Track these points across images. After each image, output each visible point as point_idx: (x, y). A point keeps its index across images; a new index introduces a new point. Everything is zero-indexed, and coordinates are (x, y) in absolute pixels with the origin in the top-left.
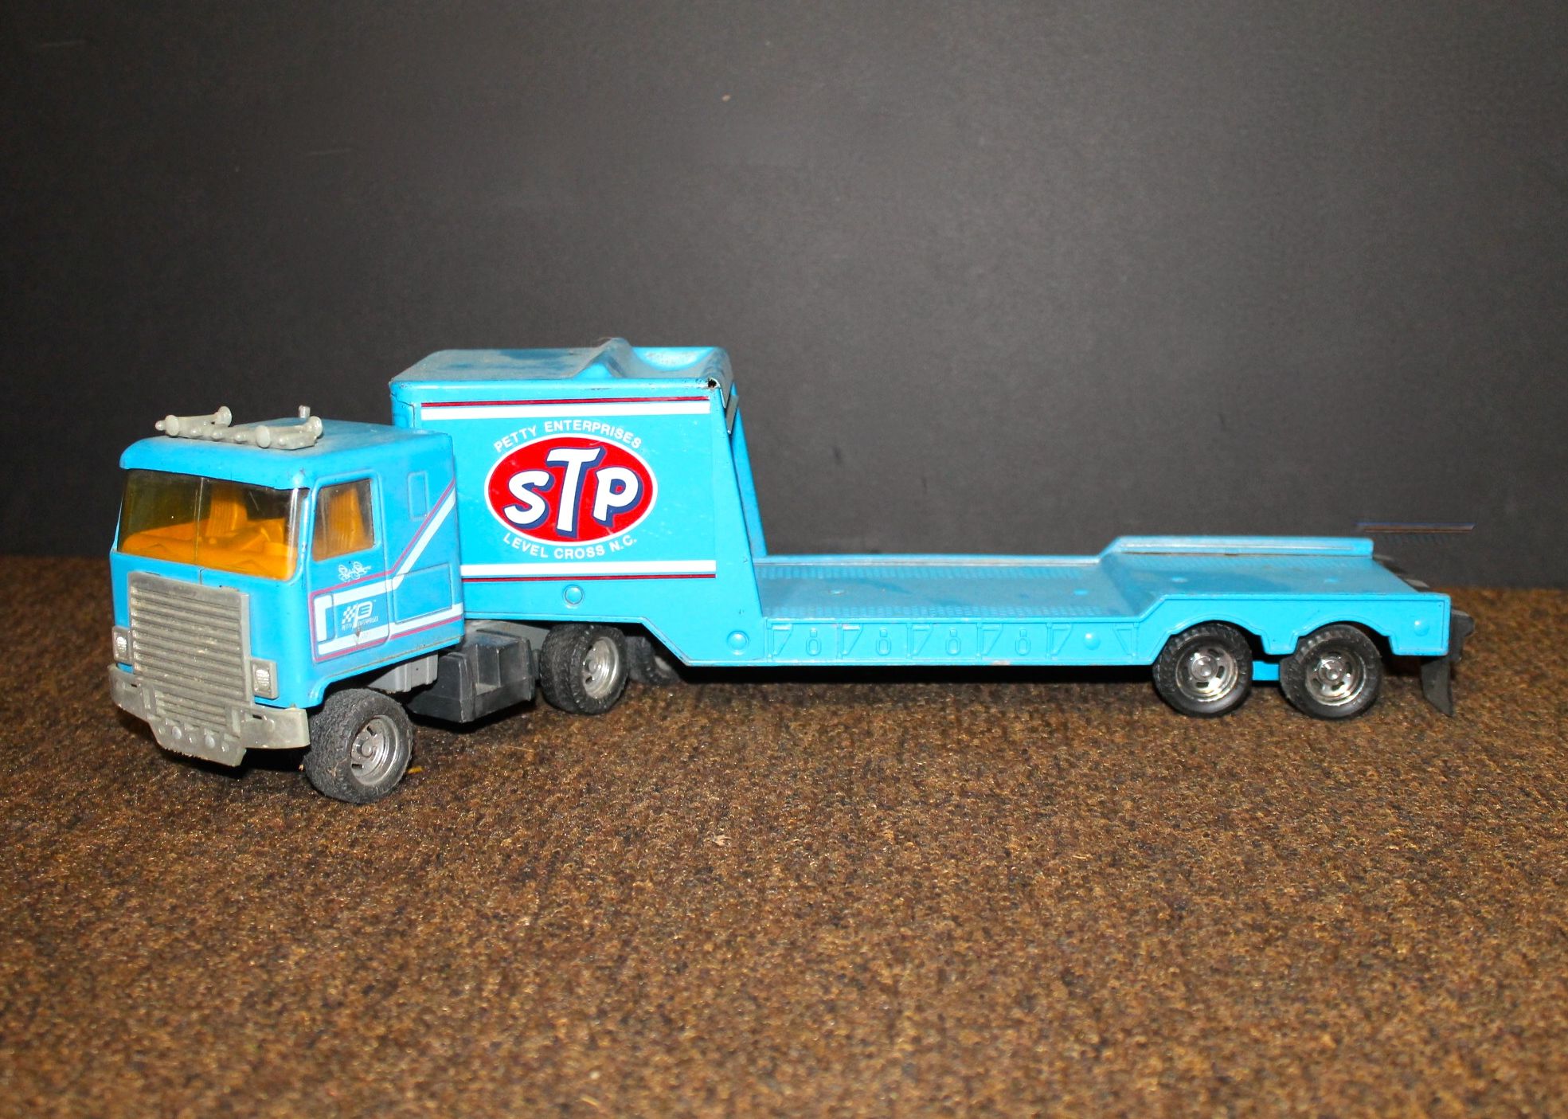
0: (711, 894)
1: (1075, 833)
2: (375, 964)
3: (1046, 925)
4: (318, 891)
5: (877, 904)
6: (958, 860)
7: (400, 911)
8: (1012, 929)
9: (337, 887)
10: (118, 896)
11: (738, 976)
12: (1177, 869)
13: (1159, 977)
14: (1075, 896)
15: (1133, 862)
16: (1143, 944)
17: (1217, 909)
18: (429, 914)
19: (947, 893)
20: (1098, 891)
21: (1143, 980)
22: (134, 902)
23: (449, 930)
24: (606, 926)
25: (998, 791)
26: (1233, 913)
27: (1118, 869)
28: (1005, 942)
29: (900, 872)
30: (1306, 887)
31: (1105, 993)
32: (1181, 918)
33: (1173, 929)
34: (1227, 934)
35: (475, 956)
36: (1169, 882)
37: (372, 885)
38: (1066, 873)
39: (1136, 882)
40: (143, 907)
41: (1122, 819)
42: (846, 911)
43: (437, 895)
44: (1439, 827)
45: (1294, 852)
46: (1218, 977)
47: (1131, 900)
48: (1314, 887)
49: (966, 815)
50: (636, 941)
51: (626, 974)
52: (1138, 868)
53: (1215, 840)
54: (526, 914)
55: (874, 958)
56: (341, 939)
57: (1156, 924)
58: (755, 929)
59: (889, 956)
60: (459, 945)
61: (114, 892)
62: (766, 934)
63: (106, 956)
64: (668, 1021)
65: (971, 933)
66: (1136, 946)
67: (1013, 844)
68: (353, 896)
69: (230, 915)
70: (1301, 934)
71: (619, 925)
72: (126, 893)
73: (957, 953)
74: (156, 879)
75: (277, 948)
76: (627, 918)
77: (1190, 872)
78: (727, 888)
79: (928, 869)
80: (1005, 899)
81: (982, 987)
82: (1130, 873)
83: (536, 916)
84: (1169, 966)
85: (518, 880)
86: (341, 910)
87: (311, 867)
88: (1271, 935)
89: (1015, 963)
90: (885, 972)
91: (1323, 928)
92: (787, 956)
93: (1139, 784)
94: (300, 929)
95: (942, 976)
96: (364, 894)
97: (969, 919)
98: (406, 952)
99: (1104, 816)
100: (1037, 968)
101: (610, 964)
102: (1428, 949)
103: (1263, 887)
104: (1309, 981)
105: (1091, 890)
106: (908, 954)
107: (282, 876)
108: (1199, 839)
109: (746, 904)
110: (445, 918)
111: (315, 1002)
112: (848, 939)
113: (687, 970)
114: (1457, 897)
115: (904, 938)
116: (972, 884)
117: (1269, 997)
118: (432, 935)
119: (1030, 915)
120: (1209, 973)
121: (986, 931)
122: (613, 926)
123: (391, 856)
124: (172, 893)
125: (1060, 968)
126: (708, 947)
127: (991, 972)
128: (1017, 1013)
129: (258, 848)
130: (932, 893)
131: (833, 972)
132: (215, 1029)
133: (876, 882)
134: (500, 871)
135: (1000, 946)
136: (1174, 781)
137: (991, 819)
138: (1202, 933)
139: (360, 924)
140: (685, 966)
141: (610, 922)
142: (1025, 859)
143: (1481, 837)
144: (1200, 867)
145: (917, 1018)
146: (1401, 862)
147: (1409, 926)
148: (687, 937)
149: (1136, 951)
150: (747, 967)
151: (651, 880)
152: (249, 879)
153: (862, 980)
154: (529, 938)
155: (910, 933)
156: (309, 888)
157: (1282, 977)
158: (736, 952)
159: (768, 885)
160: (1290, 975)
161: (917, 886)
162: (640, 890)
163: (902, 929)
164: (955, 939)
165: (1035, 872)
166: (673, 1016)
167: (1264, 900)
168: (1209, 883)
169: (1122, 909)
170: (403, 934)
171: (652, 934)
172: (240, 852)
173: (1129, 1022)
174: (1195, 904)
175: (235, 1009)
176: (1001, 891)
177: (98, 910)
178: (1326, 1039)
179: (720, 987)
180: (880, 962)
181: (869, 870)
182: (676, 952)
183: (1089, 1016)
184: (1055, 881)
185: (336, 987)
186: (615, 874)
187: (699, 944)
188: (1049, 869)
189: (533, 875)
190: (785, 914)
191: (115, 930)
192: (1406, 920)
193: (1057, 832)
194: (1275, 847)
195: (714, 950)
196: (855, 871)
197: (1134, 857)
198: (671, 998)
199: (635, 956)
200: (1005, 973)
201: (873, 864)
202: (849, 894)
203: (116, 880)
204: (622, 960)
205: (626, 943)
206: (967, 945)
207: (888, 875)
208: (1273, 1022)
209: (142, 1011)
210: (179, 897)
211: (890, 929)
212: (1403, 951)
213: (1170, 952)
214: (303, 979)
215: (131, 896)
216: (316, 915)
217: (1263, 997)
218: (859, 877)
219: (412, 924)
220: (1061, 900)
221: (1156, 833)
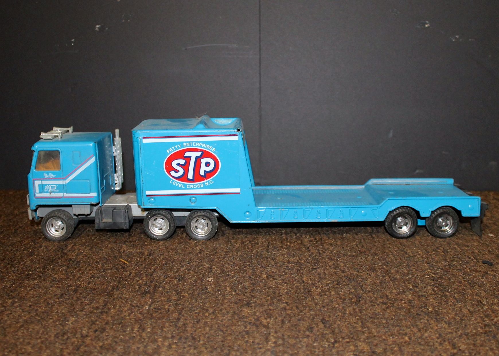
0: (207, 297)
1: (325, 274)
2: (98, 323)
3: (316, 304)
4: (78, 299)
5: (261, 299)
6: (287, 284)
7: (105, 305)
8: (305, 306)
9: (84, 298)
10: (11, 303)
11: (217, 324)
12: (358, 285)
13: (353, 320)
14: (325, 295)
15: (344, 283)
16: (348, 310)
17: (371, 298)
18: (115, 306)
19: (284, 295)
20: (333, 293)
21: (348, 321)
22: (17, 304)
23: (122, 311)
24: (173, 308)
25: (300, 261)
26: (376, 299)
27: (339, 286)
28: (303, 310)
29: (269, 288)
30: (400, 290)
31: (336, 326)
32: (360, 301)
33: (357, 304)
34: (375, 306)
35: (130, 319)
36: (355, 289)
37: (95, 297)
38: (322, 287)
39: (345, 290)
40: (20, 306)
41: (340, 269)
42: (251, 302)
43: (117, 299)
44: (442, 269)
45: (396, 279)
46: (372, 320)
47: (344, 295)
48: (402, 290)
49: (290, 269)
50: (183, 313)
51: (180, 324)
52: (345, 285)
53: (370, 275)
54: (147, 305)
55: (261, 317)
56: (86, 314)
57: (352, 303)
58: (222, 308)
59: (266, 316)
60: (125, 316)
61: (10, 301)
62: (225, 310)
63: (9, 322)
64: (194, 339)
65: (292, 307)
66: (345, 310)
67: (305, 278)
68: (90, 300)
69: (49, 308)
70: (398, 305)
71: (177, 308)
72: (14, 301)
73: (288, 314)
74: (24, 297)
75: (65, 318)
76: (180, 305)
77: (362, 286)
78: (213, 295)
79: (278, 287)
80: (303, 296)
81: (296, 325)
82: (343, 287)
83: (150, 306)
84: (356, 317)
85: (144, 294)
86: (86, 305)
87: (75, 291)
88: (389, 305)
89: (306, 317)
90: (265, 321)
91: (405, 303)
92: (233, 317)
93: (345, 258)
94: (72, 311)
95: (283, 322)
96: (93, 300)
97: (291, 303)
98: (108, 318)
99: (334, 268)
100: (313, 318)
101: (175, 321)
102: (439, 309)
103: (386, 290)
104: (401, 320)
105: (330, 292)
106: (272, 315)
107: (66, 295)
108: (365, 275)
109: (219, 300)
110: (120, 307)
111: (78, 335)
112: (252, 310)
113: (200, 322)
114: (448, 292)
115: (270, 310)
116: (292, 292)
117: (388, 325)
118: (116, 312)
119: (311, 301)
120: (369, 318)
121: (297, 307)
122: (175, 308)
123: (102, 287)
124: (30, 301)
125: (321, 318)
126: (207, 314)
127: (299, 320)
128: (307, 333)
129: (57, 285)
130: (279, 295)
131: (248, 322)
132: (46, 345)
133: (261, 292)
134: (138, 291)
135: (302, 311)
136: (357, 256)
137: (298, 270)
138: (367, 305)
139: (93, 309)
140: (199, 321)
141: (175, 307)
142: (309, 283)
143: (455, 272)
144: (366, 284)
145: (275, 335)
146: (429, 281)
147: (432, 301)
148: (200, 311)
149: (345, 312)
150: (220, 320)
151: (187, 293)
152: (55, 295)
153: (257, 324)
154: (148, 313)
155: (272, 308)
156: (75, 298)
157: (392, 319)
158: (216, 316)
159: (226, 294)
160: (395, 318)
161: (274, 293)
162: (184, 296)
163: (270, 307)
164: (287, 310)
165: (312, 287)
166: (196, 337)
167: (386, 294)
168: (368, 289)
169: (340, 298)
170: (106, 313)
171: (188, 311)
172: (52, 287)
173: (343, 335)
174: (364, 296)
175: (52, 338)
176: (301, 294)
177: (5, 307)
178: (407, 338)
179: (211, 327)
180: (263, 318)
181: (258, 288)
182: (196, 316)
183: (331, 333)
184: (319, 290)
185: (85, 330)
186: (176, 291)
187: (204, 314)
188: (317, 286)
189: (149, 292)
190: (231, 303)
191: (11, 314)
192: (431, 299)
193: (319, 274)
194: (390, 277)
195: (209, 315)
196: (254, 288)
197: (344, 281)
198: (195, 331)
199: (183, 318)
200: (303, 320)
201: (260, 286)
202: (252, 296)
203: (11, 297)
204: (179, 319)
205: (180, 314)
206: (291, 311)
207: (265, 289)
208: (389, 334)
209: (21, 340)
210: (32, 302)
211: (266, 307)
212: (431, 309)
213: (356, 312)
214: (74, 328)
215: (16, 302)
216: (78, 307)
217: (386, 325)
218: (255, 290)
219: (109, 309)
220: (321, 296)
221: (351, 274)
